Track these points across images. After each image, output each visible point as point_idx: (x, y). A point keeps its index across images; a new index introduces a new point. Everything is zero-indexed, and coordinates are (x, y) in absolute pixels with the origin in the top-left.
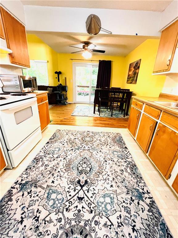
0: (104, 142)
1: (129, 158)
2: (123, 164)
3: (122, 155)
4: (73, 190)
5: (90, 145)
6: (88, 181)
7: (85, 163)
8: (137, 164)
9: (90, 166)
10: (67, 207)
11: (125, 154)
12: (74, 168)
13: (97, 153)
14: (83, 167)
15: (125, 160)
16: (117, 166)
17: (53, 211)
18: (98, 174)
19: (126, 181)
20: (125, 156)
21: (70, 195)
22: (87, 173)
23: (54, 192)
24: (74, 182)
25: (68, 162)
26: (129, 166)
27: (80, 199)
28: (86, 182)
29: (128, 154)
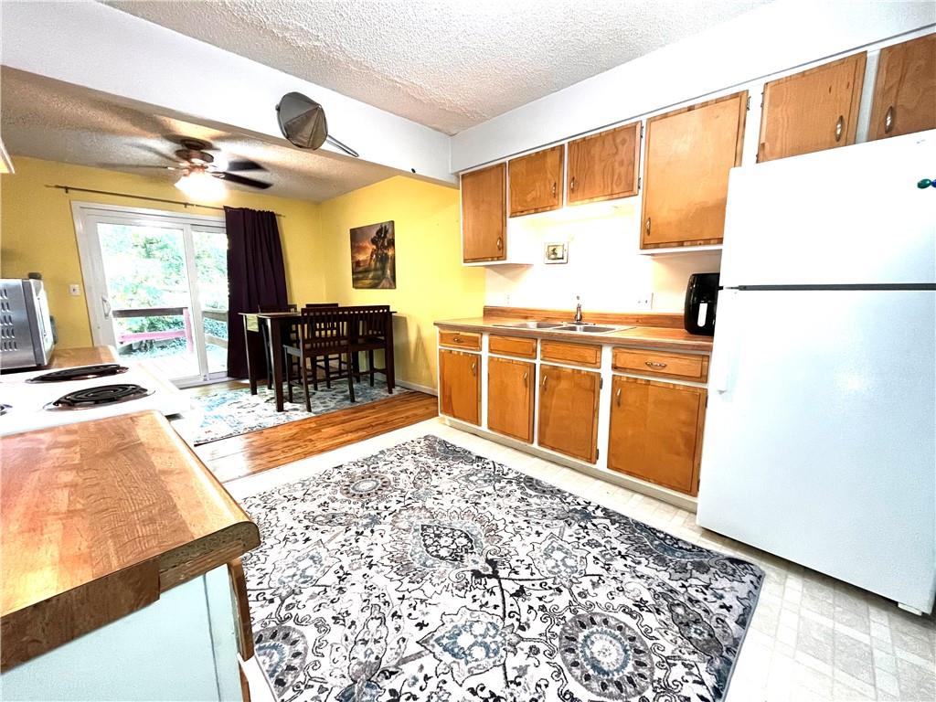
0: (418, 470)
1: (508, 474)
2: (509, 488)
3: (490, 475)
4: (487, 595)
5: (393, 494)
6: (492, 560)
7: (439, 536)
8: (531, 475)
9: (459, 533)
10: (517, 624)
11: (492, 470)
12: (428, 563)
13: (437, 501)
14: (447, 547)
15: (506, 481)
16: (506, 500)
17: (502, 657)
18: (492, 533)
19: (548, 512)
20: (496, 473)
21: (496, 607)
22: (472, 548)
23: (455, 636)
24: (467, 583)
25: (393, 564)
26: (522, 484)
27: (520, 593)
28: (491, 563)
29: (497, 466)
